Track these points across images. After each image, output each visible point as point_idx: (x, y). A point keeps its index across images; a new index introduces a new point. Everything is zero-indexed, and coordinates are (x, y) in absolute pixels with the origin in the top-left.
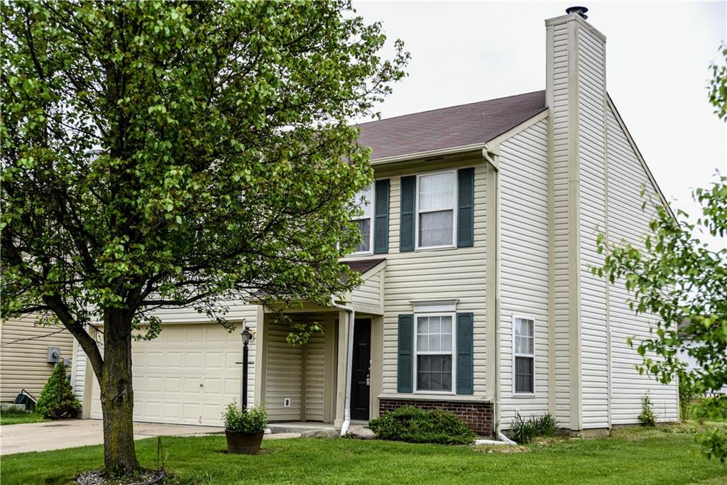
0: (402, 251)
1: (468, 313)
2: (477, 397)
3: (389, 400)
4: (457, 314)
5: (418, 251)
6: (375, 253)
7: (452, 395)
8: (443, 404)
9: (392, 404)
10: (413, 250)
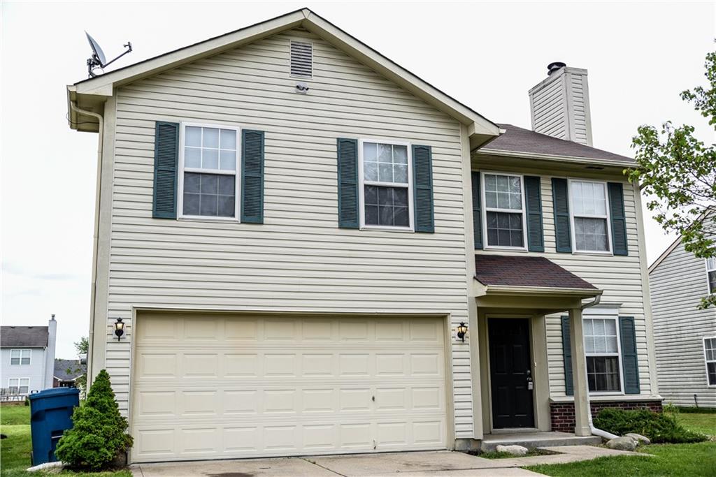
0: (558, 252)
1: (630, 317)
2: (644, 395)
3: (563, 404)
4: (619, 317)
5: (576, 254)
6: (530, 251)
7: (621, 396)
8: (619, 404)
9: (566, 407)
10: (570, 252)
